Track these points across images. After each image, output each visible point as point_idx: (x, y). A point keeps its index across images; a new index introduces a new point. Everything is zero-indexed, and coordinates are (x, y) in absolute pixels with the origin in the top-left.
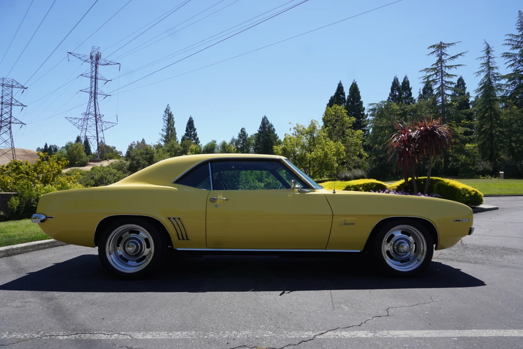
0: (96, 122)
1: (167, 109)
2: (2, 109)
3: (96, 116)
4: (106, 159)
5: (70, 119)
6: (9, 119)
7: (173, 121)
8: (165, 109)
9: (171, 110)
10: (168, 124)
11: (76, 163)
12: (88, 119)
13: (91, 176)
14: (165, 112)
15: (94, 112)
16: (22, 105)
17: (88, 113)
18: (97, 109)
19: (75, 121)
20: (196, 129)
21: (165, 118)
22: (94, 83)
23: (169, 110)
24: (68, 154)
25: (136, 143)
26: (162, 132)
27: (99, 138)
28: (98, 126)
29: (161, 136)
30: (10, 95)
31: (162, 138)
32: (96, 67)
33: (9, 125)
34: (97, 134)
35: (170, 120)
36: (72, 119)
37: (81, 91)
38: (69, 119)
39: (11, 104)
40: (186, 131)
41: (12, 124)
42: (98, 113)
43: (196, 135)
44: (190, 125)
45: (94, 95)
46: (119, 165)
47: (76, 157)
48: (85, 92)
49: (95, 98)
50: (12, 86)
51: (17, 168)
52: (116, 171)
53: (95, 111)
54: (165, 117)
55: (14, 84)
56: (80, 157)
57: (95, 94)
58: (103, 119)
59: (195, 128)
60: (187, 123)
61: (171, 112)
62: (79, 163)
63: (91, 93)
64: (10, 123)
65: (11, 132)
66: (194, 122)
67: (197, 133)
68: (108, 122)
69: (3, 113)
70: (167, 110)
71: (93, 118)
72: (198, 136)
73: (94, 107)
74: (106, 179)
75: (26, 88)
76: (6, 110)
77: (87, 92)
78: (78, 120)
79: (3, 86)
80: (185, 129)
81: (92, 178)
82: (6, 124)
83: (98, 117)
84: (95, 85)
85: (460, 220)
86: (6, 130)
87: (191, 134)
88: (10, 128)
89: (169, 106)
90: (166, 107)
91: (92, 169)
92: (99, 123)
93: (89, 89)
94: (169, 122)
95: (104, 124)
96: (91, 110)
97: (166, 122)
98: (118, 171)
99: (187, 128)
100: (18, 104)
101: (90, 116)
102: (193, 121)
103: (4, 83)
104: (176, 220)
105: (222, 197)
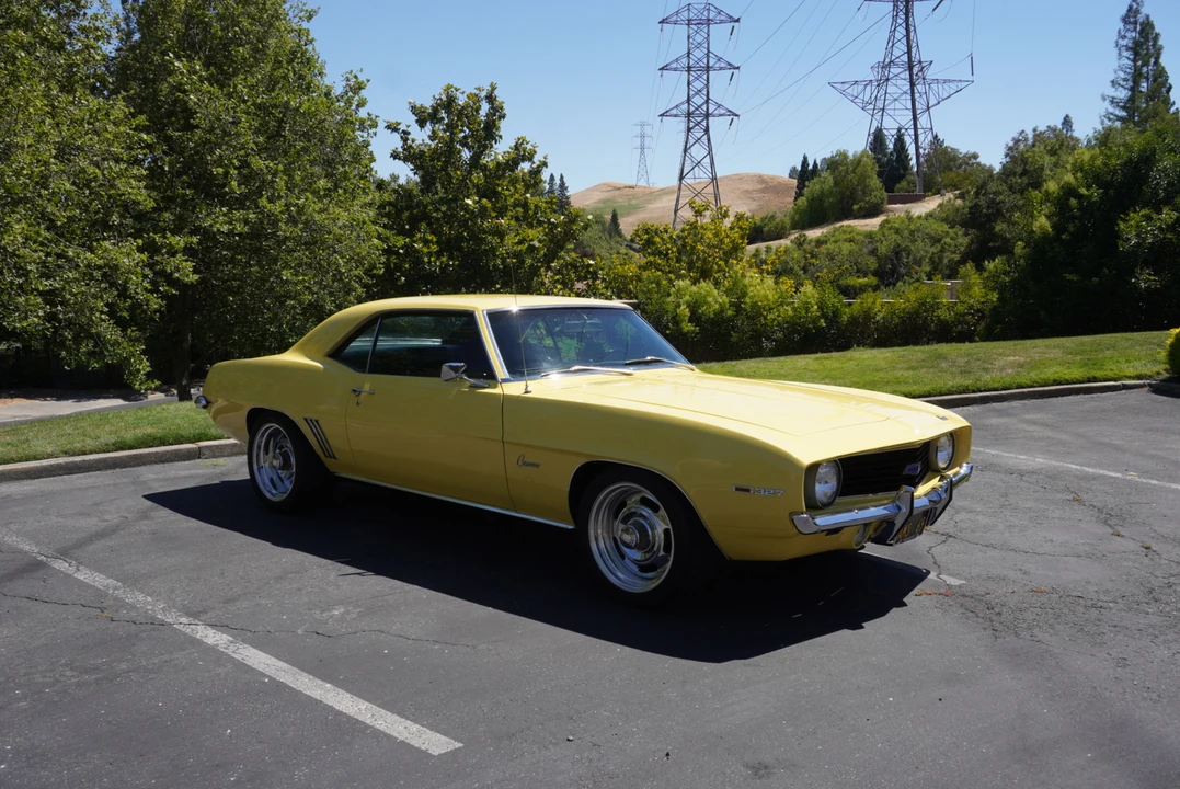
0: (912, 85)
1: (1130, 9)
2: (689, 84)
3: (910, 68)
4: (938, 192)
5: (841, 87)
6: (704, 107)
7: (1154, 45)
8: (1124, 11)
9: (1145, 11)
10: (1135, 61)
11: (855, 207)
12: (888, 80)
13: (870, 247)
14: (1125, 20)
15: (905, 58)
16: (732, 67)
17: (888, 60)
18: (914, 45)
19: (855, 90)
21: (1124, 42)
23: (1137, 12)
24: (836, 184)
25: (1030, 136)
26: (1111, 92)
27: (920, 131)
28: (917, 96)
29: (1107, 103)
30: (705, 45)
31: (1111, 109)
33: (704, 123)
34: (915, 119)
35: (1143, 43)
36: (846, 86)
38: (839, 86)
39: (708, 68)
41: (711, 119)
42: (915, 60)
45: (905, 4)
46: (957, 210)
47: (853, 191)
49: (907, 14)
50: (709, 20)
51: (649, 242)
52: (945, 227)
53: (909, 52)
54: (1124, 37)
55: (712, 15)
56: (866, 190)
58: (930, 74)
61: (1148, 17)
62: (860, 208)
64: (707, 115)
65: (709, 140)
68: (945, 81)
69: (692, 93)
70: (1131, 15)
71: (902, 76)
73: (904, 41)
74: (908, 255)
75: (738, 21)
76: (698, 85)
78: (861, 87)
79: (688, 25)
81: (873, 252)
82: (699, 119)
83: (915, 70)
85: (748, 490)
86: (699, 135)
88: (707, 131)
91: (882, 225)
92: (920, 88)
94: (1136, 54)
95: (934, 86)
96: (897, 52)
97: (1126, 54)
98: (952, 227)
100: (723, 65)
101: (894, 70)
103: (692, 15)
104: (313, 423)
105: (367, 387)
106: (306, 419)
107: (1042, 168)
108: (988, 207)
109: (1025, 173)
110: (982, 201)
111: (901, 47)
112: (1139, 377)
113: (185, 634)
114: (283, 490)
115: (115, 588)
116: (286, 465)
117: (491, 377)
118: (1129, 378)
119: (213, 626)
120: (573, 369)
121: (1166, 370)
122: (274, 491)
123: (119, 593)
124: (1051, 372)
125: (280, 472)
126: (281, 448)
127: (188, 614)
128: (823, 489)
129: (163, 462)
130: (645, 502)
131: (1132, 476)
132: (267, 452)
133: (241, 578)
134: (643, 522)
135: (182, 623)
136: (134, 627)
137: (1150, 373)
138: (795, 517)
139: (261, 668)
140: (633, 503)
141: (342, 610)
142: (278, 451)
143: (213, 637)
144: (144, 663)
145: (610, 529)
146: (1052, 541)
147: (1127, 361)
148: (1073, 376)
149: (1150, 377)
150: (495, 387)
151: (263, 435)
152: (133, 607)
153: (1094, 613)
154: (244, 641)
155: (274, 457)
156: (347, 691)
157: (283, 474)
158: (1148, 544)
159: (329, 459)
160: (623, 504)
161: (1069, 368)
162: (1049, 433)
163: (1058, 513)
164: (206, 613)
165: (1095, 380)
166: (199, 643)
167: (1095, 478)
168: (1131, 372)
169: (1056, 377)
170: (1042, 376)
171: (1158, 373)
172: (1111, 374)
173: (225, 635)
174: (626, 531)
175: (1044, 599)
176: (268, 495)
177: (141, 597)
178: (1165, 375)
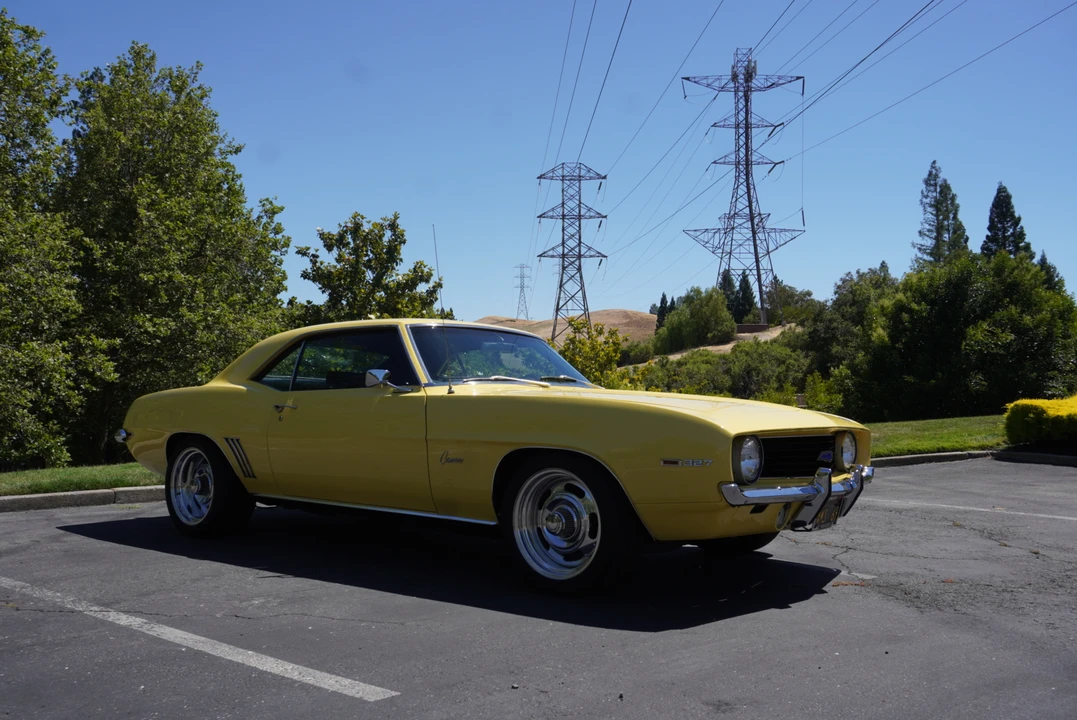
0: (754, 233)
1: (930, 174)
2: (563, 230)
3: (752, 219)
4: (780, 323)
5: (694, 234)
6: (577, 249)
7: (953, 203)
8: (926, 175)
9: (942, 175)
10: (937, 216)
11: (709, 335)
12: (733, 228)
13: (725, 367)
14: (927, 182)
15: (747, 211)
16: (600, 216)
17: (732, 213)
18: (754, 200)
19: (706, 237)
20: (1019, 219)
21: (928, 200)
22: (743, 138)
23: (936, 176)
24: (692, 315)
25: (855, 277)
26: (919, 240)
27: (762, 272)
28: (758, 242)
29: (916, 250)
30: (577, 198)
31: (920, 255)
32: (747, 99)
33: (577, 263)
34: (757, 261)
35: (942, 202)
36: (698, 233)
37: (715, 162)
38: (692, 233)
39: (580, 217)
40: (989, 229)
41: (583, 260)
42: (756, 212)
43: (1021, 235)
44: (1002, 207)
45: (745, 166)
46: (798, 337)
47: (707, 322)
48: (724, 163)
49: (747, 175)
50: (580, 176)
52: (788, 351)
53: (750, 206)
54: (927, 197)
55: (583, 173)
56: (718, 321)
57: (748, 164)
58: (769, 224)
59: (1017, 215)
60: (990, 205)
61: (945, 181)
62: (714, 336)
63: (737, 164)
64: (580, 256)
65: (581, 277)
66: (1014, 201)
67: (1026, 231)
68: (782, 230)
69: (566, 237)
70: (931, 179)
71: (745, 225)
72: (1027, 239)
73: (746, 197)
74: (758, 374)
75: (605, 177)
76: (571, 230)
77: (729, 163)
78: (711, 235)
79: (563, 180)
80: (987, 224)
81: (727, 372)
82: (572, 260)
83: (756, 221)
84: (746, 144)
85: (676, 463)
86: (572, 273)
87: (1004, 237)
88: (579, 269)
89: (937, 165)
90: (929, 168)
91: (736, 351)
92: (760, 235)
93: (733, 156)
94: (938, 210)
95: (772, 234)
96: (740, 206)
97: (929, 209)
98: (794, 351)
99: (991, 220)
100: (592, 214)
101: (739, 221)
102: (1009, 197)
103: (565, 173)
104: (234, 443)
105: (290, 403)
106: (227, 440)
107: (869, 299)
108: (825, 333)
109: (854, 303)
110: (820, 326)
111: (743, 203)
112: (982, 448)
113: (94, 618)
114: (198, 514)
115: (23, 588)
116: (204, 490)
117: (415, 382)
118: (974, 448)
119: (125, 612)
120: (493, 377)
121: (1004, 442)
122: (190, 516)
123: (28, 591)
124: (905, 444)
125: (197, 496)
126: (201, 472)
127: (98, 604)
128: (749, 465)
129: (78, 506)
130: (571, 489)
131: (999, 510)
132: (185, 479)
133: (156, 580)
134: (569, 509)
135: (95, 612)
136: (41, 614)
137: (991, 444)
138: (724, 488)
139: (177, 641)
140: (558, 492)
141: (262, 600)
142: (197, 475)
143: (124, 620)
144: (50, 639)
145: (533, 519)
146: (946, 550)
147: (969, 435)
148: (924, 447)
149: (991, 448)
150: (419, 391)
151: (183, 460)
152: (40, 600)
153: (1007, 596)
154: (158, 622)
155: (192, 483)
156: (271, 656)
157: (199, 498)
158: (1036, 550)
159: (248, 479)
160: (548, 493)
161: (919, 441)
162: (914, 488)
163: (944, 533)
164: (119, 603)
165: (944, 450)
166: (112, 624)
167: (966, 512)
168: (974, 444)
169: (910, 447)
170: (898, 447)
171: (998, 444)
172: (957, 445)
173: (138, 619)
174: (550, 518)
175: (955, 587)
176: (184, 520)
177: (49, 594)
178: (1005, 446)
